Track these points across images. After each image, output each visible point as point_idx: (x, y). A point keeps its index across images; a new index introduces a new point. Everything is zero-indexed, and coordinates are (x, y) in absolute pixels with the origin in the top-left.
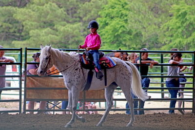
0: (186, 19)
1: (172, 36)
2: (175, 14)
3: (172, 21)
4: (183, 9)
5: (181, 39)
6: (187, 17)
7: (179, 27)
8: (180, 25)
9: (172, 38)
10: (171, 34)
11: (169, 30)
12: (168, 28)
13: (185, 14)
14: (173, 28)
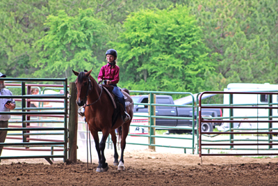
0: (67, 36)
1: (47, 57)
2: (51, 28)
3: (48, 38)
4: (63, 21)
5: (60, 62)
6: (68, 32)
7: (58, 46)
8: (59, 43)
9: (48, 61)
10: (46, 55)
11: (45, 49)
12: (43, 47)
13: (65, 28)
14: (48, 47)
